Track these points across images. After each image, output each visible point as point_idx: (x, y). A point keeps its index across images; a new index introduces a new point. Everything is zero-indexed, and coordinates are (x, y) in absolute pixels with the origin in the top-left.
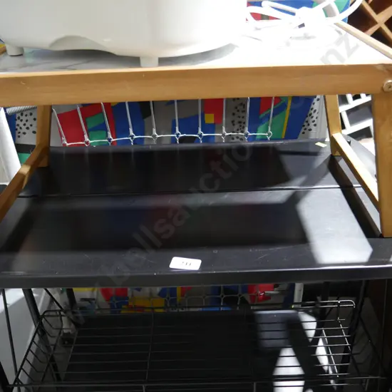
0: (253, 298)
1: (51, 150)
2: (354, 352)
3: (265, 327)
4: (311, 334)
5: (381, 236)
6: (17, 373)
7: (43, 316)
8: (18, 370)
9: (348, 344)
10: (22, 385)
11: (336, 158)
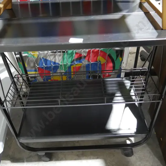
0: (104, 76)
1: (13, 3)
2: (147, 87)
3: (109, 85)
4: (128, 88)
5: (162, 29)
6: (5, 98)
7: (15, 77)
8: (5, 97)
9: (144, 85)
10: (7, 101)
11: (142, 3)
